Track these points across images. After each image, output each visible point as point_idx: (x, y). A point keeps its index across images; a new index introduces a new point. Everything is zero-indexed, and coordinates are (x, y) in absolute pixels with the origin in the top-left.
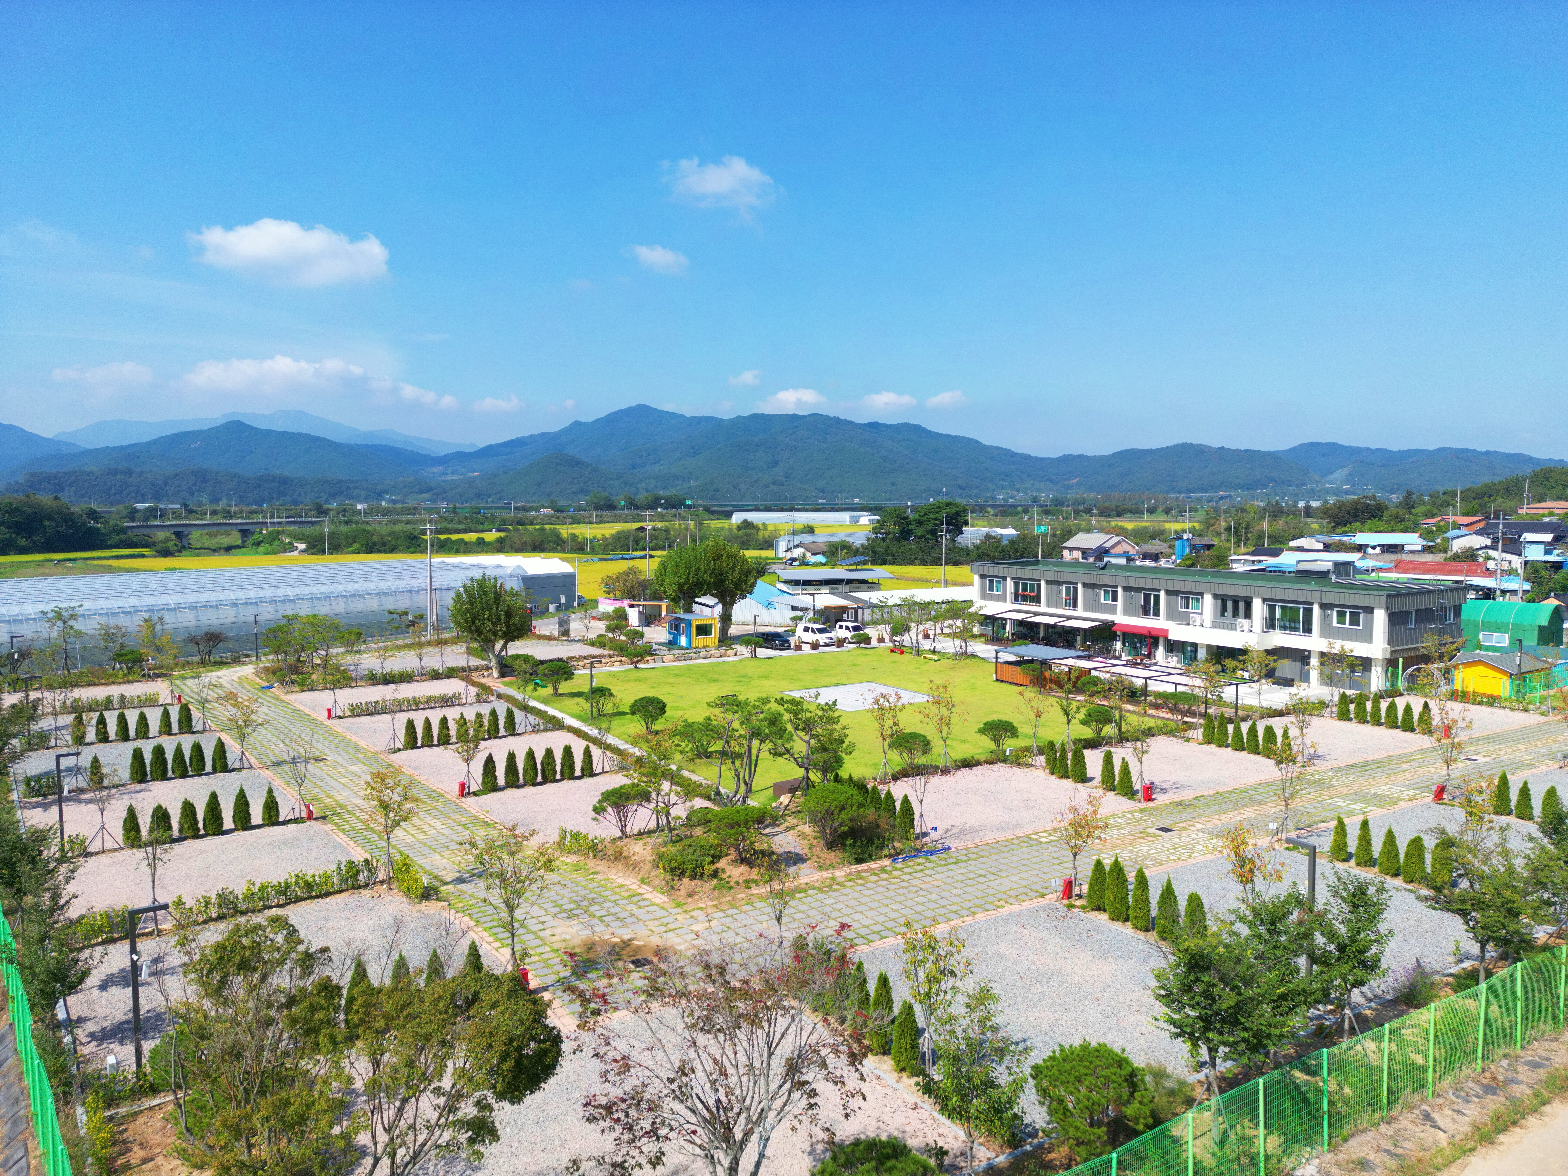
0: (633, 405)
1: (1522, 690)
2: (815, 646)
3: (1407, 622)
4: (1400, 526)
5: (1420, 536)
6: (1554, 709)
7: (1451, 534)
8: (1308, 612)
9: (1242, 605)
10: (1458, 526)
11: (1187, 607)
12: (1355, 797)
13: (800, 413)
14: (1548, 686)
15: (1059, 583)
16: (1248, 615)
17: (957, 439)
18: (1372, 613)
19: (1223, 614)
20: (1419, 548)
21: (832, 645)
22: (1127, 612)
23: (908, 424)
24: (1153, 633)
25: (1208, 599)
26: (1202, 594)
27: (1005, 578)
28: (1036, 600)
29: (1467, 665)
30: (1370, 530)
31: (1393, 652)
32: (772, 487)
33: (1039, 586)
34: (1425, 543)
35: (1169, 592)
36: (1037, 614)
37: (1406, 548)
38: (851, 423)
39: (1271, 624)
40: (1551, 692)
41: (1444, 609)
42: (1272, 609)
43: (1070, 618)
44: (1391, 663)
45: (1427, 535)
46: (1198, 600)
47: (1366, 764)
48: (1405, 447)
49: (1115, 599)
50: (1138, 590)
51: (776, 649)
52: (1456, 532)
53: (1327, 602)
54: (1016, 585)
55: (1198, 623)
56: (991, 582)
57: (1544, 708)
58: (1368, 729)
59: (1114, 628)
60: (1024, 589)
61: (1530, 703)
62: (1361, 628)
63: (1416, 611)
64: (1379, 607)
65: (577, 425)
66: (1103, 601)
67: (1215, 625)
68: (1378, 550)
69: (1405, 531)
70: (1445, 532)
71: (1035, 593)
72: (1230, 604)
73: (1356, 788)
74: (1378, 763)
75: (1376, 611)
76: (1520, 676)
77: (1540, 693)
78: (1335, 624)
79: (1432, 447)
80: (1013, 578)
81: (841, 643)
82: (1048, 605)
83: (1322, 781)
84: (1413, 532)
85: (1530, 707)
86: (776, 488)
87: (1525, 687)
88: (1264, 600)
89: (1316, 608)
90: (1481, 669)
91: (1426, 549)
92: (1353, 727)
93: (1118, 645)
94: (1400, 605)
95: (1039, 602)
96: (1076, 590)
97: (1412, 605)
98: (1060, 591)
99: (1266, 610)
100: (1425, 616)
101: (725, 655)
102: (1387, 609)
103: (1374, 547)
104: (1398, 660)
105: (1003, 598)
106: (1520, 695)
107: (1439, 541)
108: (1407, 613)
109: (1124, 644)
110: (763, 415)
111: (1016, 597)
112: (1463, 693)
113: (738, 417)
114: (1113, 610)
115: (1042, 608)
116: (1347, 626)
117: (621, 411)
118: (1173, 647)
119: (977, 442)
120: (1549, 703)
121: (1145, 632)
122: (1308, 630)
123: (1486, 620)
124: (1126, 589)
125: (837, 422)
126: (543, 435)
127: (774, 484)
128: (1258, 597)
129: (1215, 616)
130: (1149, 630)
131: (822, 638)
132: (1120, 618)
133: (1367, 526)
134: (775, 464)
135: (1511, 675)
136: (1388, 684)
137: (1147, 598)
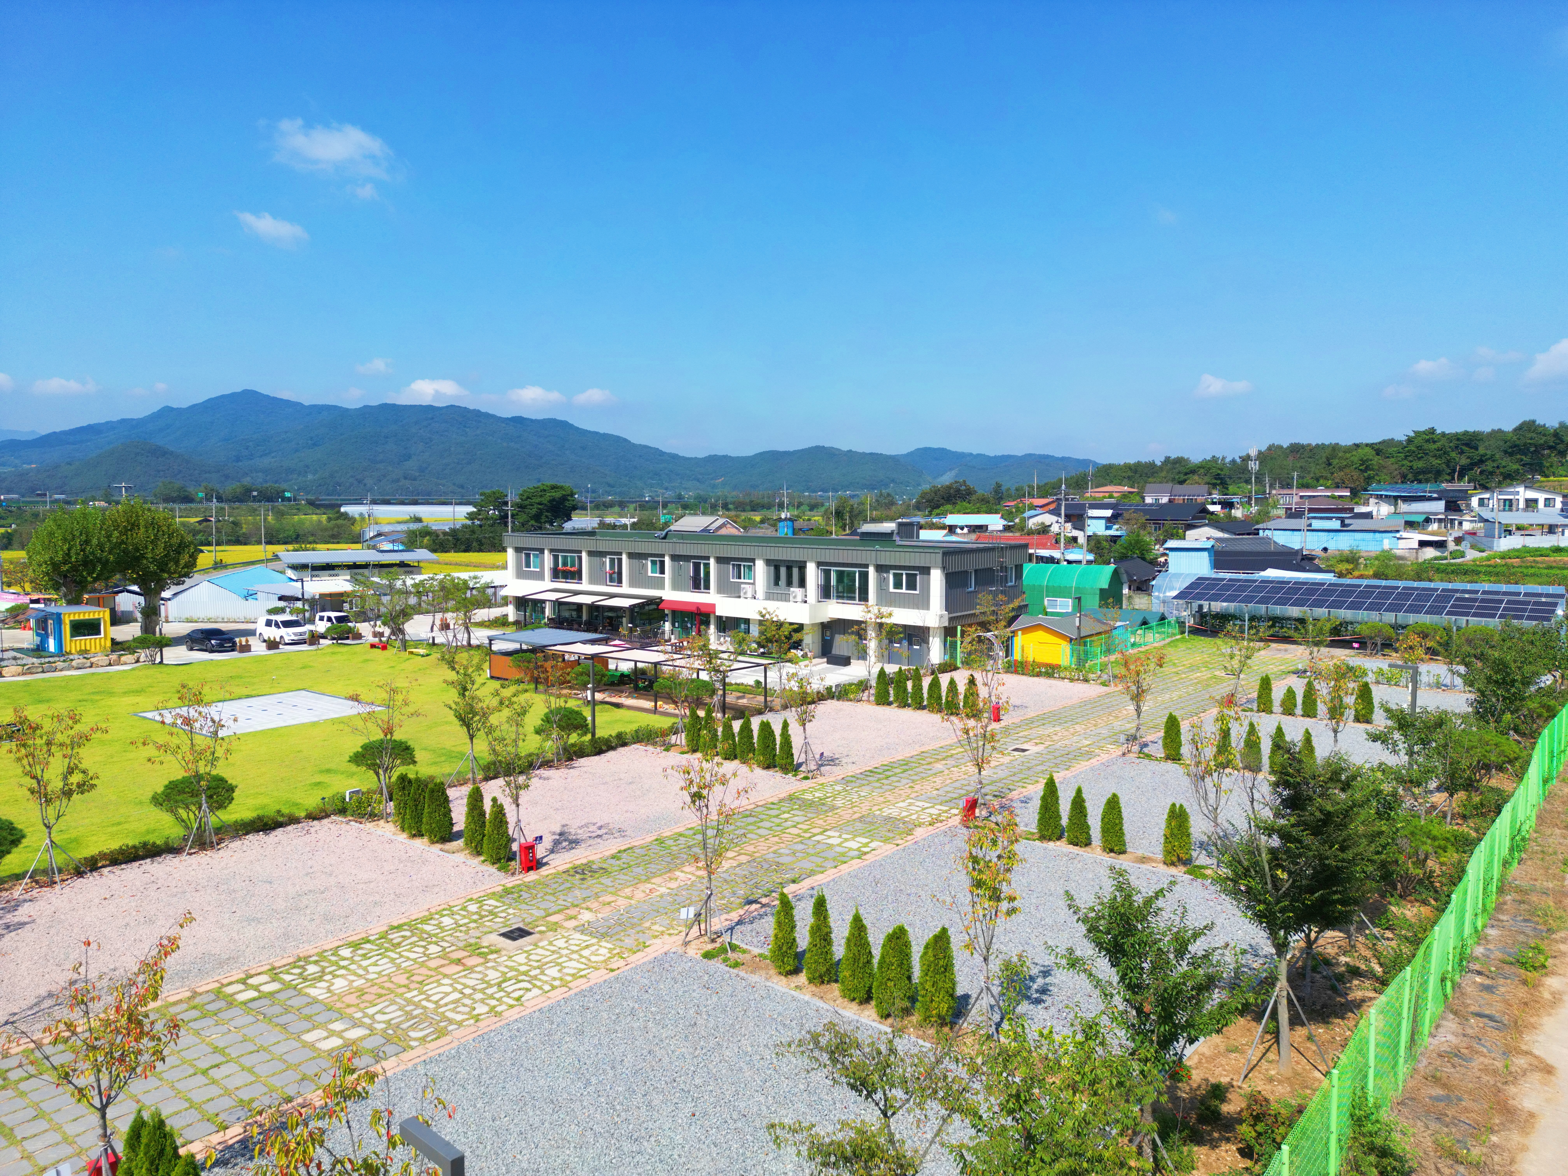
0: (239, 390)
1: (1082, 656)
2: (272, 645)
3: (966, 585)
4: (984, 508)
5: (1002, 517)
6: (1115, 677)
7: (1027, 514)
8: (864, 577)
9: (795, 571)
10: (1032, 507)
11: (740, 578)
12: (858, 825)
13: (436, 404)
14: (1108, 651)
15: (602, 554)
16: (802, 583)
17: (606, 437)
18: (929, 574)
19: (776, 583)
20: (1001, 528)
21: (303, 642)
22: (676, 587)
23: (555, 420)
24: (703, 609)
25: (760, 566)
26: (753, 560)
27: (542, 551)
28: (576, 575)
29: (1026, 630)
30: (959, 512)
31: (951, 619)
32: (403, 482)
33: (580, 558)
34: (1006, 523)
35: (719, 560)
36: (576, 593)
37: (990, 528)
38: (493, 416)
39: (826, 592)
40: (1113, 658)
41: (1004, 569)
42: (827, 574)
43: (612, 596)
44: (949, 632)
45: (1008, 515)
46: (750, 567)
47: (890, 767)
48: (999, 453)
49: (662, 572)
50: (687, 558)
51: (212, 651)
52: (1033, 512)
53: (883, 563)
54: (556, 558)
55: (749, 595)
56: (528, 556)
57: (1105, 677)
58: (908, 714)
59: (661, 606)
60: (565, 564)
61: (1090, 670)
62: (917, 592)
63: (976, 571)
64: (936, 567)
65: (167, 412)
66: (650, 574)
67: (769, 597)
68: (966, 530)
69: (989, 512)
70: (1023, 513)
71: (575, 569)
72: (783, 571)
73: (864, 809)
74: (906, 765)
75: (932, 571)
76: (1079, 641)
77: (1100, 659)
78: (892, 589)
79: (1019, 453)
80: (551, 551)
81: (314, 639)
82: (592, 581)
83: (822, 802)
84: (996, 512)
85: (1091, 676)
86: (407, 483)
87: (1086, 653)
88: (819, 564)
89: (871, 570)
90: (1040, 635)
91: (1007, 528)
92: (892, 712)
93: (667, 626)
94: (958, 565)
95: (580, 578)
96: (620, 560)
97: (970, 564)
98: (604, 563)
99: (821, 575)
100: (985, 577)
101: (118, 663)
102: (944, 568)
103: (962, 528)
104: (956, 628)
105: (540, 576)
106: (1081, 662)
107: (1017, 520)
108: (966, 573)
109: (673, 625)
110: (394, 405)
111: (557, 574)
112: (1021, 663)
113: (365, 407)
114: (660, 585)
115: (585, 586)
116: (904, 591)
117: (223, 396)
118: (727, 625)
119: (625, 440)
120: (1109, 671)
121: (694, 609)
122: (864, 597)
123: (1050, 584)
124: (675, 558)
125: (478, 416)
126: (123, 421)
127: (405, 478)
128: (811, 561)
129: (768, 587)
130: (698, 606)
131: (289, 634)
132: (669, 594)
133: (958, 507)
134: (409, 457)
135: (1071, 640)
136: (947, 657)
137: (697, 567)
